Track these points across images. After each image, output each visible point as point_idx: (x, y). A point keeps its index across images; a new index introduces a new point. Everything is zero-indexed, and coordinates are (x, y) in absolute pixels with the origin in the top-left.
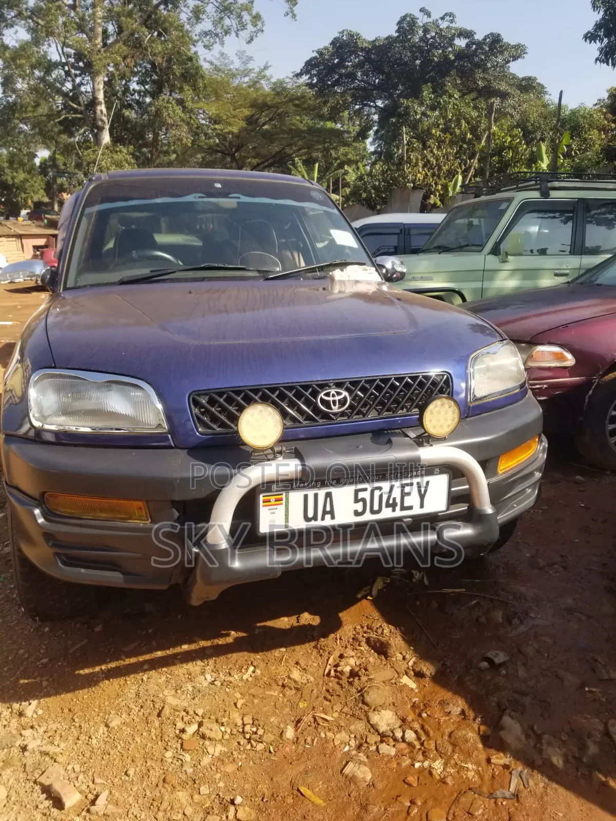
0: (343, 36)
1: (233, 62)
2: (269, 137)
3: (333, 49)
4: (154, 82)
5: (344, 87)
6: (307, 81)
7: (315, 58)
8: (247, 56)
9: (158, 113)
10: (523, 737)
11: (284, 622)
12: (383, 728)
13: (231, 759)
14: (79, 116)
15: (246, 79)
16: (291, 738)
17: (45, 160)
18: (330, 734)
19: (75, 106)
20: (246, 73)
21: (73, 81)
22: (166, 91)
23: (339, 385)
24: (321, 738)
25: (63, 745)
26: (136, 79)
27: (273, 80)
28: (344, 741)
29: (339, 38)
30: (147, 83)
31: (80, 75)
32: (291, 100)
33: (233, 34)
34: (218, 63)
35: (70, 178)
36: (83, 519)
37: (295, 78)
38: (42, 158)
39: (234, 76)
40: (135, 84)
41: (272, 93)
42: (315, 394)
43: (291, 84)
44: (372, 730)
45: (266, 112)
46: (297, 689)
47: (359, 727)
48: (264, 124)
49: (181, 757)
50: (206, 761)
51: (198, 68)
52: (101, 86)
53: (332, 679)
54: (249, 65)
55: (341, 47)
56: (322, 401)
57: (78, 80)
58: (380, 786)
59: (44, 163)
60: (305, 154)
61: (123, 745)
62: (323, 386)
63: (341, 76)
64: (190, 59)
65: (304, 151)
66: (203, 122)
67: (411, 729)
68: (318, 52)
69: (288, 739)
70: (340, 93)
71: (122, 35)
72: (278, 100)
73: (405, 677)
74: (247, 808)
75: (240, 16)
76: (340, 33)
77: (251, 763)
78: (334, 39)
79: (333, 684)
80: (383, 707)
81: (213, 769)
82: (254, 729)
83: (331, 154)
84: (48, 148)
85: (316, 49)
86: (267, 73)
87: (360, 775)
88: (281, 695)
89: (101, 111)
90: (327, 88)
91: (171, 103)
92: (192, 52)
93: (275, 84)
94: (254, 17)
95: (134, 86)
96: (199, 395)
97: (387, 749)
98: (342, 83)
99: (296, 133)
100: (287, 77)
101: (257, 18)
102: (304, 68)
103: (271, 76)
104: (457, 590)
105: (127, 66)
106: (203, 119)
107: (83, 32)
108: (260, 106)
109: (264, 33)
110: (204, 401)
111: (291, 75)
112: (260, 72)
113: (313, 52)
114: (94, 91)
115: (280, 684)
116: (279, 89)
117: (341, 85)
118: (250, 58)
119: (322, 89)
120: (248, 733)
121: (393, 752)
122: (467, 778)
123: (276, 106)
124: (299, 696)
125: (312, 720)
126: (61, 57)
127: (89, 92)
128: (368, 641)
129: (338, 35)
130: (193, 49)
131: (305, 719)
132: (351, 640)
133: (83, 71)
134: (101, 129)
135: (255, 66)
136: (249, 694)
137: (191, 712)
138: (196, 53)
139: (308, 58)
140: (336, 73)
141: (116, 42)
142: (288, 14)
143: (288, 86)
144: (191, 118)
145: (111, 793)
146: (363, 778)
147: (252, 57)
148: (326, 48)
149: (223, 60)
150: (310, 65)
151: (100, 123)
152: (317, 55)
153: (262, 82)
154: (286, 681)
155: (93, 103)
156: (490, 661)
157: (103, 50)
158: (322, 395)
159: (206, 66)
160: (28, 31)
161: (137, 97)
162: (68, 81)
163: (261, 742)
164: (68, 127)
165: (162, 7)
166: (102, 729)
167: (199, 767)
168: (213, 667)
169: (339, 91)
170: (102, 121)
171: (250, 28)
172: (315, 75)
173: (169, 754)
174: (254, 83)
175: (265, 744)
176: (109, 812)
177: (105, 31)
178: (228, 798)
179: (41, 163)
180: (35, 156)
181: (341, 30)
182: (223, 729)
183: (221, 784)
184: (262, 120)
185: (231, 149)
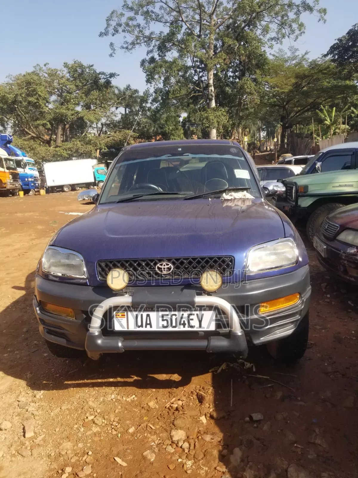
0: (355, 28)
1: (286, 53)
2: (306, 94)
3: (348, 36)
4: (241, 70)
5: (356, 58)
6: (331, 58)
7: (337, 43)
8: (295, 49)
9: (242, 87)
10: (239, 460)
11: (163, 377)
12: (175, 439)
13: (100, 435)
14: (200, 94)
15: (294, 62)
16: (131, 432)
17: (185, 118)
18: (149, 435)
19: (198, 89)
20: (294, 58)
21: (198, 75)
22: (247, 74)
23: (169, 260)
24: (144, 436)
25: (40, 412)
26: (231, 70)
27: (310, 61)
28: (154, 440)
29: (353, 29)
30: (237, 71)
31: (202, 71)
32: (320, 71)
33: (287, 37)
34: (277, 55)
35: (197, 127)
36: (52, 314)
37: (324, 57)
38: (184, 117)
39: (286, 61)
40: (230, 73)
41: (309, 68)
42: (155, 264)
43: (321, 61)
44: (170, 438)
45: (306, 79)
46: (148, 410)
47: (164, 435)
48: (304, 87)
49: (80, 429)
50: (89, 433)
51: (266, 59)
52: (212, 77)
53: (167, 409)
54: (296, 53)
55: (354, 35)
56: (158, 268)
57: (201, 74)
58: (155, 464)
59: (184, 120)
60: (330, 102)
61: (61, 418)
62: (160, 261)
63: (354, 52)
64: (261, 55)
65: (329, 100)
66: (268, 89)
67: (188, 442)
68: (338, 40)
69: (130, 433)
70: (353, 62)
71: (224, 47)
72: (313, 72)
73: (204, 416)
74: (92, 458)
75: (290, 26)
76: (353, 26)
77: (107, 439)
78: (350, 30)
79: (165, 412)
80: (181, 428)
81: (90, 437)
82: (117, 424)
83: (348, 100)
84: (186, 111)
85: (337, 38)
86: (307, 56)
87: (149, 457)
88: (139, 412)
89: (211, 90)
90: (345, 61)
91: (249, 81)
92: (262, 50)
93: (311, 62)
94: (300, 25)
95: (230, 74)
96: (101, 262)
97: (171, 449)
98: (355, 57)
99: (324, 90)
100: (319, 58)
101: (301, 25)
102: (329, 50)
103: (309, 59)
104: (265, 377)
105: (226, 64)
106: (267, 88)
107: (204, 48)
108: (301, 77)
109: (306, 33)
110: (103, 265)
111: (320, 56)
112: (303, 57)
113: (335, 40)
114: (209, 79)
115: (142, 406)
116: (314, 65)
117: (353, 58)
118: (297, 50)
119: (341, 62)
120: (113, 425)
121: (173, 451)
122: (199, 473)
123: (312, 76)
124: (147, 414)
125: (146, 426)
126: (192, 63)
127: (206, 80)
128: (197, 395)
129: (352, 28)
130: (263, 49)
131: (142, 425)
132: (190, 392)
133: (203, 70)
134: (211, 100)
135: (300, 53)
136: (125, 408)
137: (95, 410)
138: (264, 51)
139: (332, 44)
140: (350, 51)
141: (221, 51)
142: (320, 20)
143: (319, 63)
144: (259, 88)
145: (45, 436)
146: (149, 459)
147: (298, 49)
148: (344, 37)
149: (281, 53)
150: (333, 49)
151: (210, 97)
152: (338, 41)
153: (304, 63)
154: (145, 405)
155: (208, 86)
156: (251, 418)
157: (213, 57)
158: (158, 265)
159: (271, 57)
160: (178, 52)
161: (231, 79)
162: (196, 75)
163: (116, 431)
164: (195, 100)
165: (247, 28)
166: (59, 409)
167: (85, 435)
168: (117, 392)
169: (352, 62)
170: (212, 95)
171: (297, 32)
172: (337, 54)
173: (76, 426)
174: (299, 64)
175: (117, 432)
176: (40, 444)
177: (215, 46)
178: (87, 451)
179: (183, 120)
180: (180, 117)
181: (354, 24)
182: (103, 421)
183: (89, 445)
184: (304, 84)
185: (284, 103)
